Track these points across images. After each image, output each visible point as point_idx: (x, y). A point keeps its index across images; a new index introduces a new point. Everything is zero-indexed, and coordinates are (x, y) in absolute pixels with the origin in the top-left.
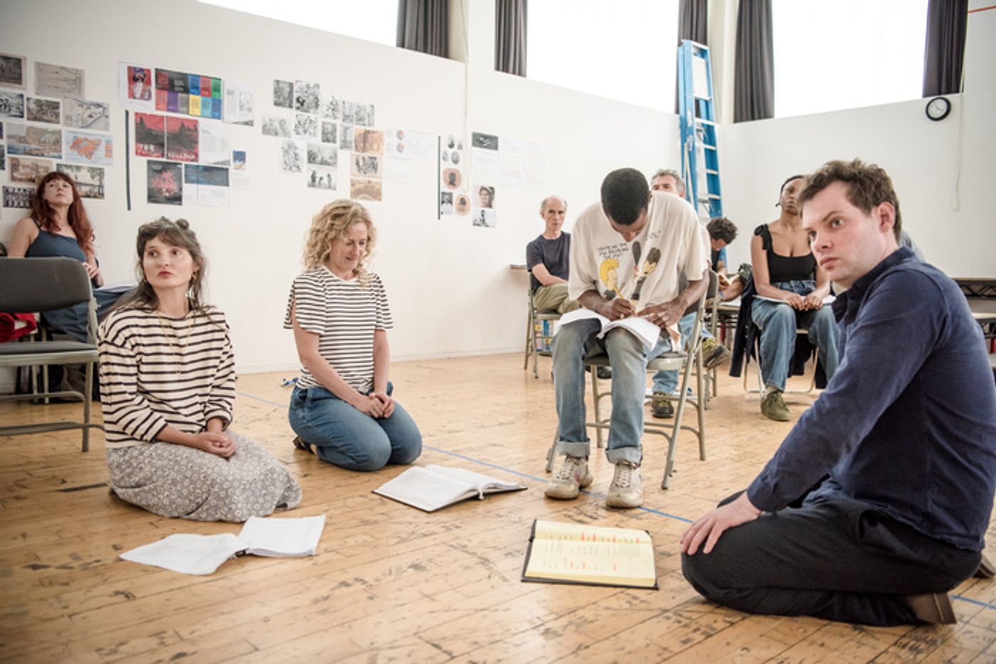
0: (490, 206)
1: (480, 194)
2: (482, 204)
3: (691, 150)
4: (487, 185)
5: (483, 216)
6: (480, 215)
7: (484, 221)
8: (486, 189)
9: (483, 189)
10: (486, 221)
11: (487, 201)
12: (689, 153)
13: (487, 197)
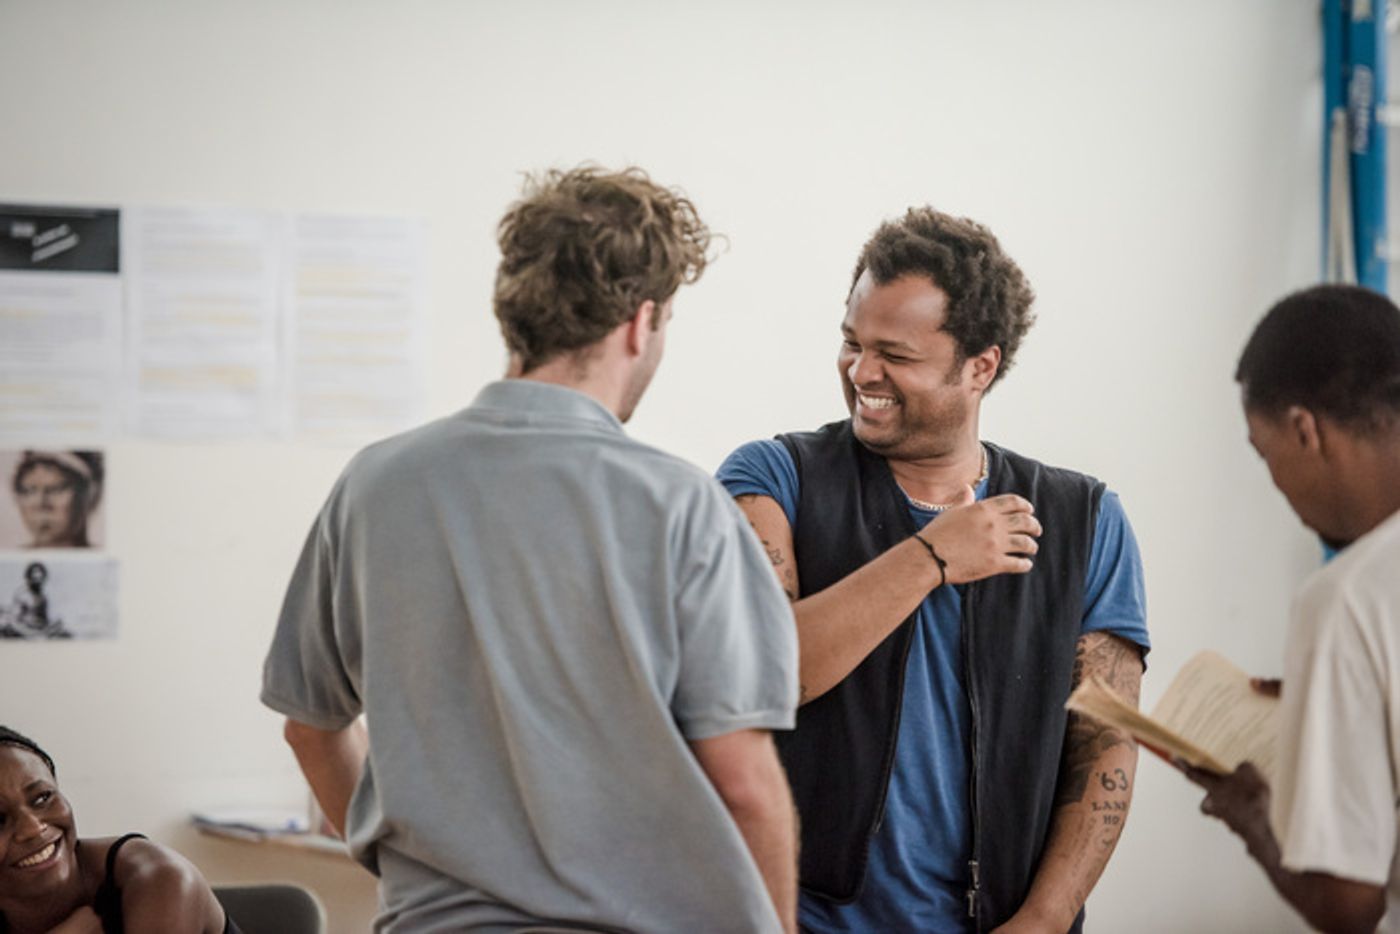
0: (75, 536)
1: (19, 486)
2: (28, 537)
3: (1361, 144)
4: (60, 439)
5: (35, 588)
6: (20, 582)
7: (41, 611)
8: (50, 462)
9: (31, 462)
10: (54, 613)
11: (59, 518)
12: (1353, 160)
13: (62, 500)
